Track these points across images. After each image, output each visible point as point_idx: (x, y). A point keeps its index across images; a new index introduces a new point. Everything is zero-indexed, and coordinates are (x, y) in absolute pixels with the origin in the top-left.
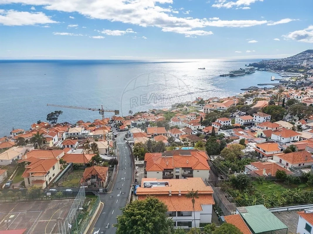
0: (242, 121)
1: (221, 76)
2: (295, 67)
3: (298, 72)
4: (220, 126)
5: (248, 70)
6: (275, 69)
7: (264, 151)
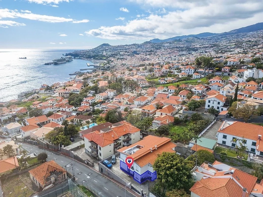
0: (101, 97)
1: (46, 64)
2: (100, 56)
3: (102, 60)
4: (89, 104)
5: (68, 59)
6: (87, 58)
7: (149, 111)
